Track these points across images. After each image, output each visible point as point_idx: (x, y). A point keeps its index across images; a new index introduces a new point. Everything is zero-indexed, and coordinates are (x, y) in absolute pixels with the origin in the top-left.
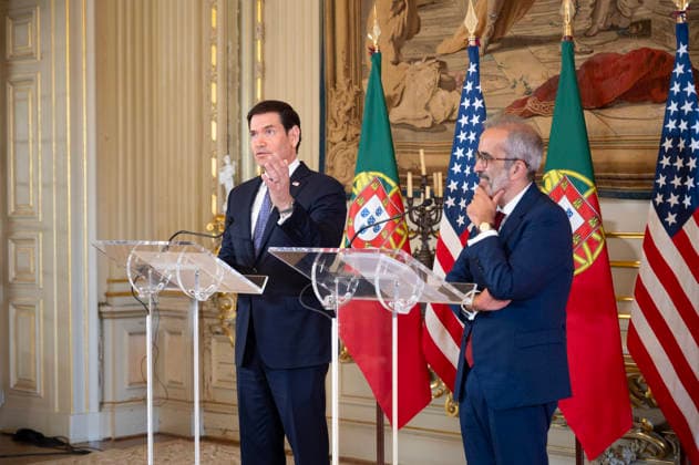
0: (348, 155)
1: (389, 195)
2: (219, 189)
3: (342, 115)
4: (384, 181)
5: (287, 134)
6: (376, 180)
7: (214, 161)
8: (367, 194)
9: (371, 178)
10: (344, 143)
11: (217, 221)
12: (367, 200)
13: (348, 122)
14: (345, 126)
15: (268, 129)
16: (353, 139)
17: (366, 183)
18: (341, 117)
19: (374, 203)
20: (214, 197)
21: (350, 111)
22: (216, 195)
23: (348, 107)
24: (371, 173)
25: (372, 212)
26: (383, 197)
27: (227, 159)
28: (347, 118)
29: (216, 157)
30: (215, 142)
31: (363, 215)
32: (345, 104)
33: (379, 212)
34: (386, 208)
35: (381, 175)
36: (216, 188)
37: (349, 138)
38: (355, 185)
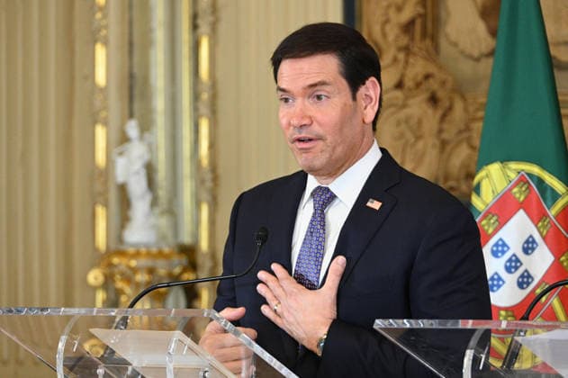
0: (407, 121)
1: (552, 212)
2: (113, 196)
3: (393, 32)
4: (540, 182)
5: (354, 98)
6: (523, 180)
7: (101, 133)
8: (504, 209)
9: (513, 176)
10: (398, 94)
11: (110, 265)
12: (502, 222)
13: (407, 50)
14: (401, 56)
15: (315, 91)
16: (418, 85)
17: (501, 186)
18: (391, 37)
19: (518, 228)
20: (101, 213)
21: (411, 23)
22: (106, 205)
23: (407, 15)
24: (514, 166)
25: (515, 248)
26: (538, 217)
27: (132, 129)
28: (404, 41)
29: (106, 124)
30: (104, 90)
31: (495, 254)
32: (399, 9)
33: (529, 247)
34: (544, 238)
35: (535, 170)
36: (104, 193)
37: (409, 83)
38: (477, 189)
